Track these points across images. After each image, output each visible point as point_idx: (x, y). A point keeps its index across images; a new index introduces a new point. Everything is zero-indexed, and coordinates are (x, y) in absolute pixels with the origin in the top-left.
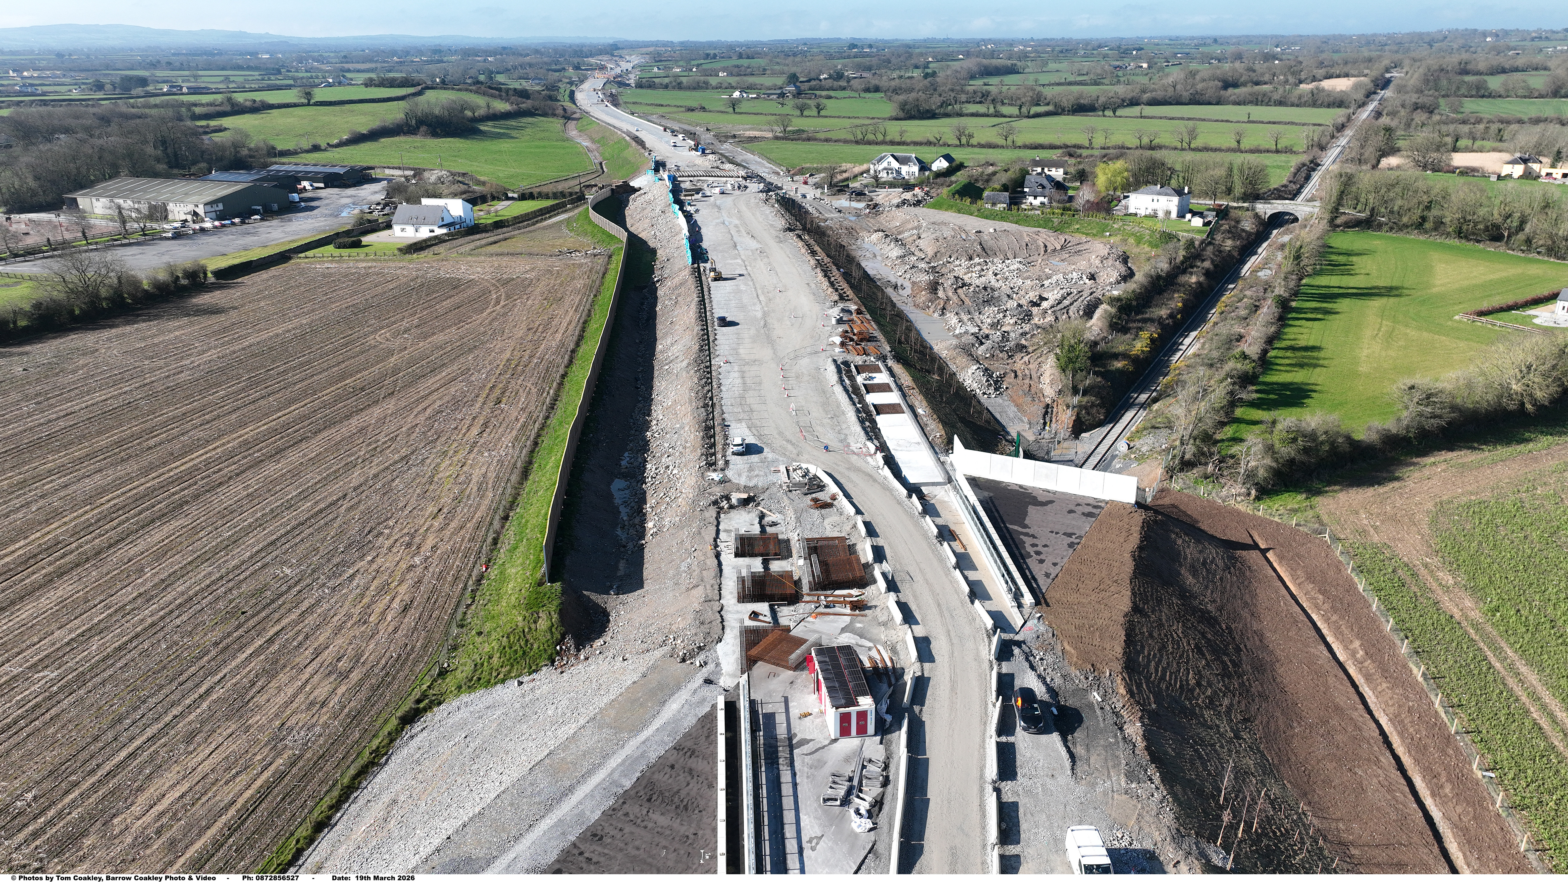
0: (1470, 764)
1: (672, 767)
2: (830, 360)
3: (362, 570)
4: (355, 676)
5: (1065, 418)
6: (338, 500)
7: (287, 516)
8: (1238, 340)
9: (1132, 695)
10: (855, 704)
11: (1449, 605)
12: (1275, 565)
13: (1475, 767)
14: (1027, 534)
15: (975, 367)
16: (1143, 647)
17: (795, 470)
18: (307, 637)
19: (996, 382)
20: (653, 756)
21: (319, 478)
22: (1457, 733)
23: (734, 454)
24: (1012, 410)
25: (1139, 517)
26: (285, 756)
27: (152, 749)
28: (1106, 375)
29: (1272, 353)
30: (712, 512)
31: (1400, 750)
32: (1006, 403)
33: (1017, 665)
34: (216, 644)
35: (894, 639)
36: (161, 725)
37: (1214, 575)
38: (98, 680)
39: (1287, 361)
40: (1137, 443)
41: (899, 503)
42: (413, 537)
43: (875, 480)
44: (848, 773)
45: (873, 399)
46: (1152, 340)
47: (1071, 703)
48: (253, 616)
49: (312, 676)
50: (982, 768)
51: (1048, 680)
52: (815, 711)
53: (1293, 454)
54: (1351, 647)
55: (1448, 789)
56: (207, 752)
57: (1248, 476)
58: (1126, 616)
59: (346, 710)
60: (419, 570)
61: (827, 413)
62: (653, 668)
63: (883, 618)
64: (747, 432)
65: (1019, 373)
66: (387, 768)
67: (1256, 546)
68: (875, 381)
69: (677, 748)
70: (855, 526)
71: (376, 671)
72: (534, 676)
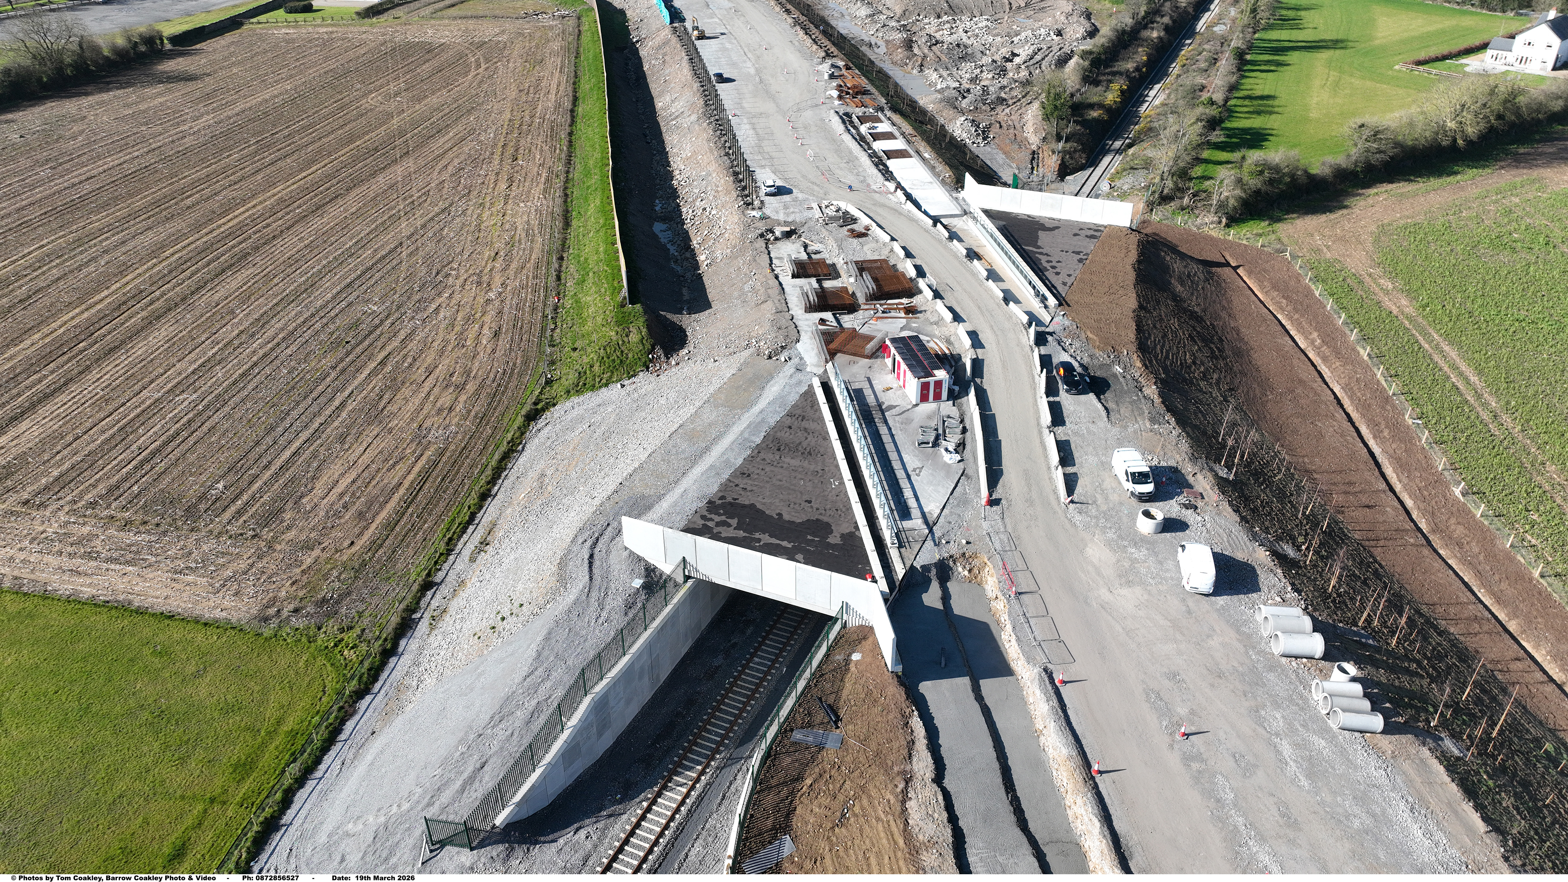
0: (1403, 415)
1: (790, 427)
2: (832, 112)
3: (444, 305)
4: (471, 387)
5: (1051, 162)
6: (396, 247)
7: (353, 262)
8: (1201, 91)
9: (1147, 368)
10: (933, 375)
11: (1387, 303)
12: (1245, 278)
13: (1407, 417)
14: (1041, 253)
15: (963, 119)
16: (1149, 335)
17: (827, 207)
18: (415, 360)
19: (984, 132)
20: (773, 420)
21: (368, 230)
22: (1394, 394)
23: (767, 194)
24: (1000, 157)
25: (1134, 238)
26: (432, 449)
27: (311, 449)
28: (1084, 123)
29: (1232, 102)
30: (761, 243)
31: (1350, 409)
32: (995, 151)
33: (1051, 348)
34: (334, 368)
35: (947, 333)
36: (311, 431)
37: (1197, 285)
38: (236, 399)
39: (1246, 109)
40: (1118, 183)
41: (926, 231)
42: (479, 275)
43: (900, 214)
44: (933, 424)
45: (879, 146)
46: (1122, 92)
47: (1098, 374)
48: (358, 345)
49: (432, 389)
50: (1038, 419)
51: (1079, 358)
52: (895, 386)
53: (1259, 186)
54: (1311, 337)
55: (1386, 433)
56: (362, 449)
57: (1220, 206)
58: (1134, 311)
59: (473, 413)
60: (497, 303)
61: (841, 158)
62: (746, 363)
63: (934, 319)
64: (773, 176)
65: (1003, 124)
66: (525, 453)
67: (1228, 264)
68: (879, 130)
69: (790, 415)
70: (892, 250)
71: (488, 382)
72: (633, 379)
